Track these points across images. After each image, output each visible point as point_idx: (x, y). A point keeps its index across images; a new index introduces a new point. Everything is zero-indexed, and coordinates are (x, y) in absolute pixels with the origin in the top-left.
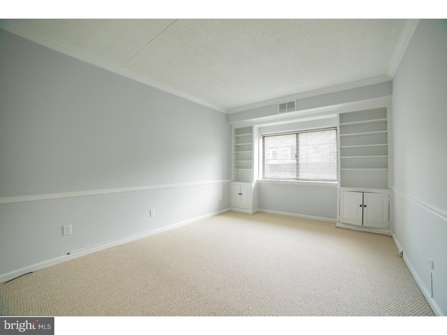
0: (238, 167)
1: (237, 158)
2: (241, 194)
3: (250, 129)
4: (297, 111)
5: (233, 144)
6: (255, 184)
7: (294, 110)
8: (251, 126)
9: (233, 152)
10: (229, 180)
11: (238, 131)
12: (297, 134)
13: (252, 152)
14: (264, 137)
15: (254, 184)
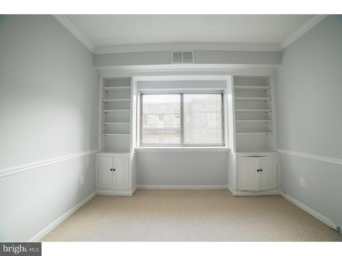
0: (106, 131)
1: (106, 119)
2: (114, 170)
3: (128, 81)
4: (195, 63)
5: (101, 99)
6: (134, 153)
7: (191, 62)
8: (130, 76)
9: (100, 110)
10: (95, 151)
11: (108, 82)
12: (182, 94)
13: (130, 112)
14: (141, 95)
15: (133, 155)
